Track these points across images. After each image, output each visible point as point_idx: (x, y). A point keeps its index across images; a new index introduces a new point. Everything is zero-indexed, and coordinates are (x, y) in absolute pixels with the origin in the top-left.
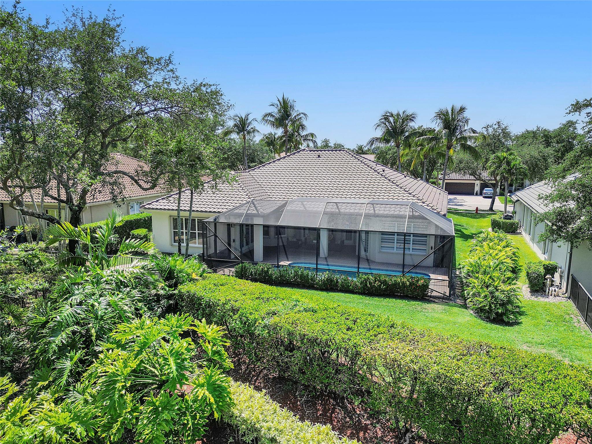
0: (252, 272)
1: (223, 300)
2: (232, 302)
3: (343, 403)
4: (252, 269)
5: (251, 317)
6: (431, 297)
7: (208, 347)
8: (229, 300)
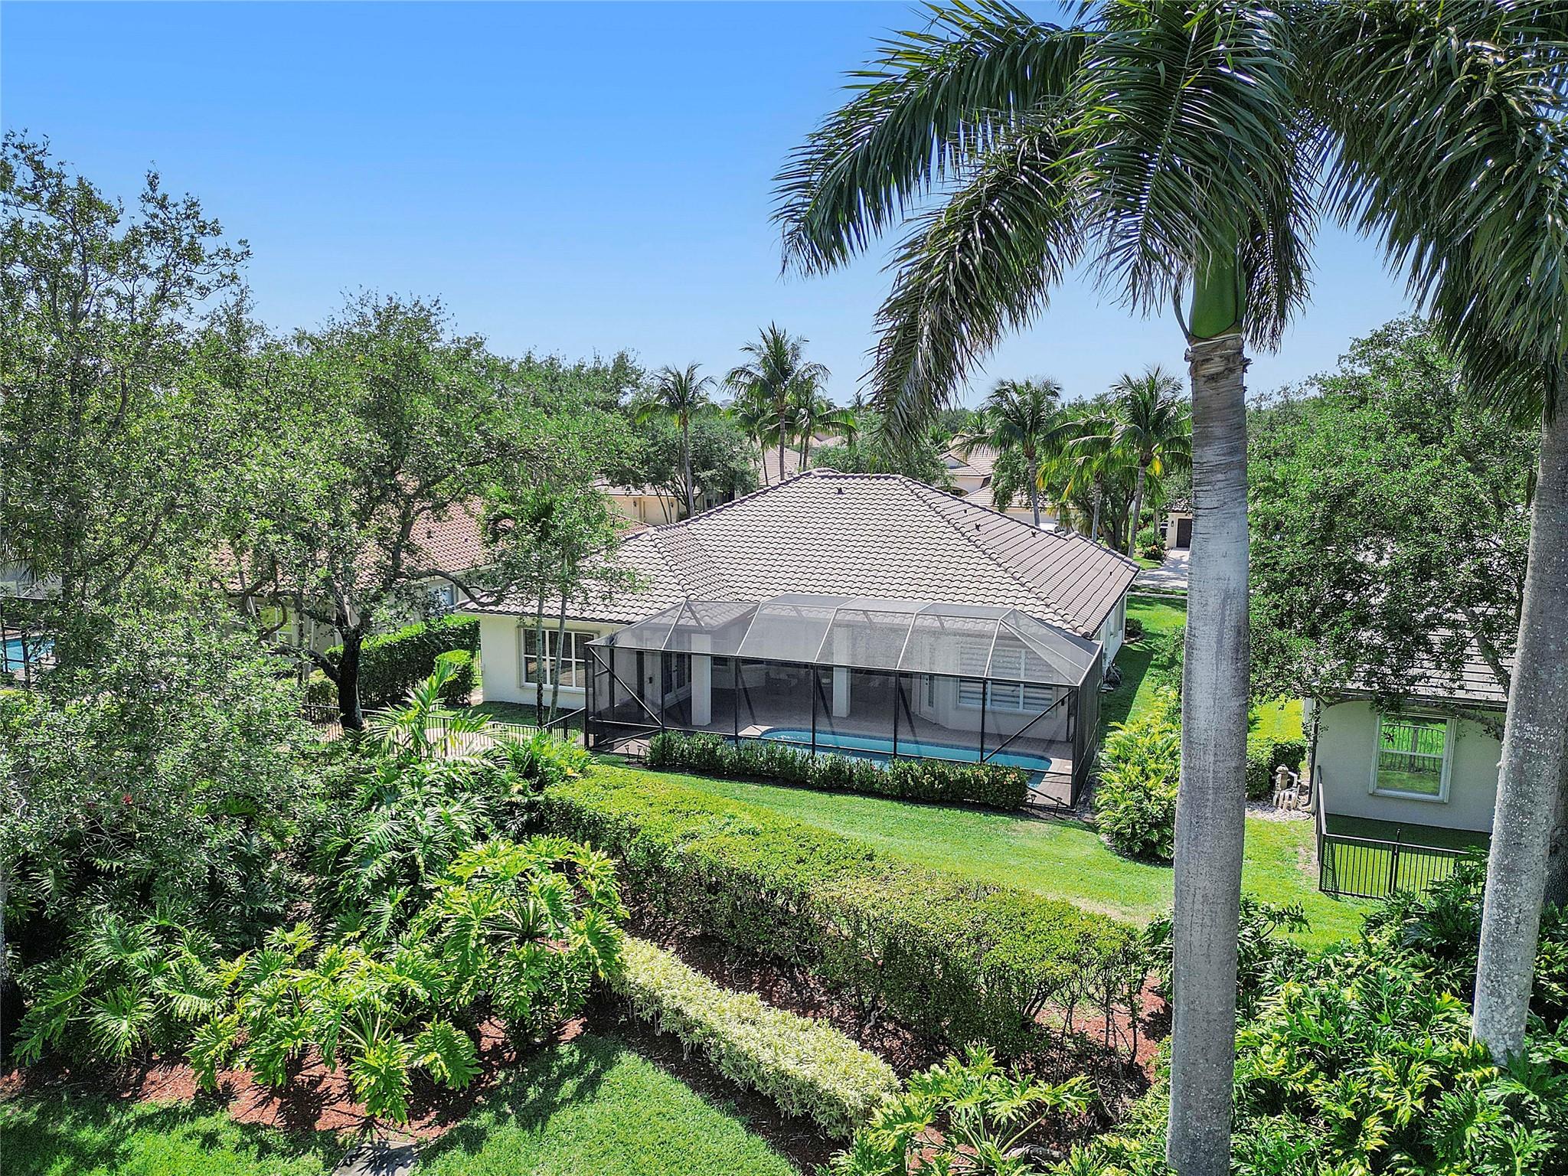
0: (683, 751)
1: (616, 815)
2: (630, 817)
3: (792, 972)
4: (683, 744)
5: (658, 842)
6: (1032, 806)
7: (593, 887)
8: (626, 815)
